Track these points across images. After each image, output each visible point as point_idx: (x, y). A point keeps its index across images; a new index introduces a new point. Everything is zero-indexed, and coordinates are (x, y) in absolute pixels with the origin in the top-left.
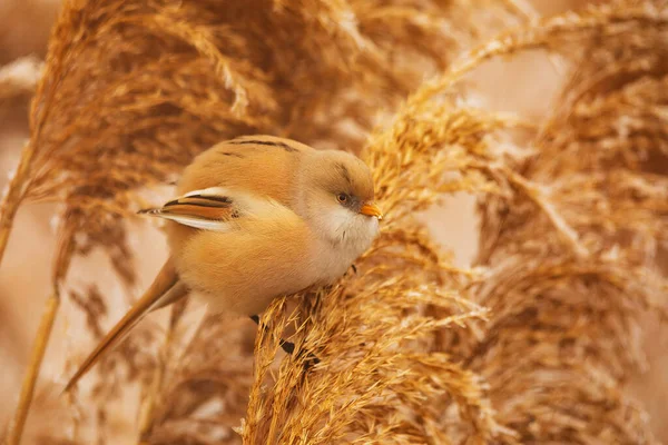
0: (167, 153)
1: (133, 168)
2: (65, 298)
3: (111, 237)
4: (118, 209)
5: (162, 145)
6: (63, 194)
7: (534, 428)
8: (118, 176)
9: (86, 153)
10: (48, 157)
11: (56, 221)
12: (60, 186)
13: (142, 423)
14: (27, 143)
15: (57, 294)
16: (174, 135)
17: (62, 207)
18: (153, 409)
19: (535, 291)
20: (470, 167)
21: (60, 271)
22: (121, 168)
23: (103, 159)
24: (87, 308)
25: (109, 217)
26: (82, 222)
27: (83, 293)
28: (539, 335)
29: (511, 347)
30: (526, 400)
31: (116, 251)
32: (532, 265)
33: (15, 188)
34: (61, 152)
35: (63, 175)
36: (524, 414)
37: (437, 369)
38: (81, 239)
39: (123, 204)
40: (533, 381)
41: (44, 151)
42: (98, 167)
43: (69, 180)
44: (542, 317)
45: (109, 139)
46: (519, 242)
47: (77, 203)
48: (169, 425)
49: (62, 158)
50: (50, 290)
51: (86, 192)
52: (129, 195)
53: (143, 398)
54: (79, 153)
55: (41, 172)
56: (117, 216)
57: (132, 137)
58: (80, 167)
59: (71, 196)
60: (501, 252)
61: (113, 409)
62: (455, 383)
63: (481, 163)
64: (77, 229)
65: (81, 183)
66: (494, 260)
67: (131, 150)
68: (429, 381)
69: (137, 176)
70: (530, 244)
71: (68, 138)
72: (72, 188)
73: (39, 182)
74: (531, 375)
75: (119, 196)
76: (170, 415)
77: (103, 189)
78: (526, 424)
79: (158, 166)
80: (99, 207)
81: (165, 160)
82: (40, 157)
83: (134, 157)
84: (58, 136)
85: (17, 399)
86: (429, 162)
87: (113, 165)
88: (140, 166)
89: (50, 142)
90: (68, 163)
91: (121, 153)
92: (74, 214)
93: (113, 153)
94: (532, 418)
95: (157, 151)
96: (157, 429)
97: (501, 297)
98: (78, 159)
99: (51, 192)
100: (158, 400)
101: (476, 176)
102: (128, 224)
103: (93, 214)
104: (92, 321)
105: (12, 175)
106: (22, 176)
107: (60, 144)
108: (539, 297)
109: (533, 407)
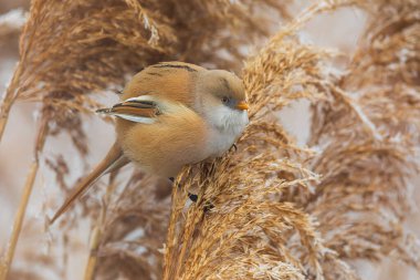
0: (107, 70)
1: (86, 80)
2: (42, 163)
3: (72, 124)
4: (76, 107)
5: (105, 65)
6: (41, 97)
7: (347, 249)
8: (76, 85)
9: (56, 70)
10: (30, 73)
11: (36, 114)
12: (39, 92)
13: (92, 244)
14: (18, 63)
15: (37, 161)
16: (111, 59)
17: (40, 105)
18: (99, 234)
19: (347, 161)
20: (308, 83)
21: (39, 146)
22: (78, 80)
23: (66, 74)
24: (56, 169)
25: (70, 111)
26: (53, 114)
27: (54, 161)
28: (350, 189)
29: (331, 197)
30: (341, 231)
31: (75, 133)
32: (345, 144)
33: (9, 93)
34: (40, 70)
35: (41, 85)
36: (340, 240)
37: (287, 213)
38: (53, 126)
39: (79, 103)
40: (346, 219)
41: (28, 69)
42: (64, 80)
43: (44, 87)
44: (351, 177)
45: (70, 61)
46: (337, 130)
47: (50, 102)
48: (109, 245)
49: (40, 74)
50: (34, 159)
51: (55, 95)
52: (83, 97)
53: (93, 228)
54: (51, 71)
55: (26, 83)
56: (76, 111)
57: (85, 60)
58: (52, 79)
59: (46, 97)
60: (325, 136)
61: (73, 234)
62: (299, 221)
63: (316, 81)
64: (50, 119)
65: (52, 89)
66: (321, 141)
67: (84, 68)
68: (282, 220)
69: (89, 86)
70: (344, 131)
71: (44, 60)
72: (47, 93)
73: (25, 89)
74: (344, 215)
75: (77, 98)
76: (110, 239)
77: (66, 93)
78: (342, 246)
79: (102, 79)
80: (64, 105)
81: (106, 75)
82: (25, 74)
83: (86, 73)
84: (37, 59)
85: (11, 229)
86: (283, 79)
87: (73, 78)
88: (90, 79)
89: (33, 63)
90: (44, 77)
91: (78, 71)
92: (48, 109)
93: (73, 70)
94: (346, 243)
95: (101, 69)
96: (101, 247)
97: (325, 165)
98: (50, 74)
99: (33, 95)
100: (102, 229)
101: (312, 89)
102: (82, 116)
103: (60, 109)
104: (60, 178)
105: (8, 85)
106: (14, 85)
107: (39, 64)
108: (350, 165)
109: (346, 235)
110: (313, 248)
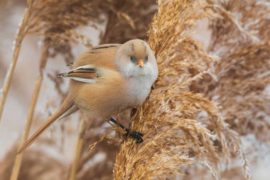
0: (87, 12)
1: (73, 19)
2: (45, 76)
3: (65, 49)
4: (67, 38)
5: (85, 9)
6: (43, 32)
7: (236, 121)
8: (66, 23)
9: (52, 13)
10: (36, 16)
11: (40, 43)
12: (41, 28)
13: (80, 130)
14: (26, 10)
15: (42, 75)
16: (90, 4)
17: (43, 37)
18: (85, 124)
19: (234, 61)
20: (207, 7)
21: (43, 65)
22: (67, 20)
23: (60, 16)
24: (55, 80)
25: (63, 41)
26: (52, 43)
27: (53, 74)
28: (237, 81)
29: (225, 87)
30: (232, 109)
31: (67, 55)
32: (232, 51)
33: (22, 30)
34: (41, 14)
35: (43, 23)
36: (231, 115)
37: (199, 100)
38: (52, 51)
39: (69, 35)
40: (235, 101)
41: (34, 13)
42: (57, 20)
43: (45, 25)
44: (237, 73)
45: (62, 7)
46: (226, 40)
47: (49, 35)
48: (92, 130)
49: (42, 16)
50: (39, 74)
51: (53, 30)
52: (71, 31)
53: (80, 119)
54: (49, 14)
55: (32, 23)
56: (66, 41)
57: (72, 6)
58: (50, 20)
59: (46, 32)
60: (218, 45)
61: (67, 124)
62: (206, 106)
63: (211, 5)
64: (49, 47)
65: (50, 26)
66: (215, 49)
67: (71, 11)
68: (194, 105)
69: (75, 23)
70: (231, 41)
71: (44, 7)
72: (47, 29)
73: (32, 27)
74: (234, 98)
75: (67, 32)
76: (93, 126)
77: (59, 29)
78: (233, 120)
79: (84, 18)
80: (59, 37)
81: (86, 15)
82: (32, 17)
83: (73, 15)
84: (40, 6)
85: (25, 121)
87: (64, 19)
88: (76, 18)
89: (36, 9)
90: (44, 18)
91: (67, 13)
92: (48, 40)
93: (64, 13)
94: (235, 117)
95: (83, 12)
96: (87, 132)
97: (219, 65)
98: (49, 16)
99: (37, 31)
100: (87, 119)
101: (210, 11)
102: (72, 44)
103: (56, 40)
104: (58, 86)
105: (20, 24)
106: (25, 24)
107: (41, 10)
108: (236, 64)
109: (235, 112)
110: (218, 124)
